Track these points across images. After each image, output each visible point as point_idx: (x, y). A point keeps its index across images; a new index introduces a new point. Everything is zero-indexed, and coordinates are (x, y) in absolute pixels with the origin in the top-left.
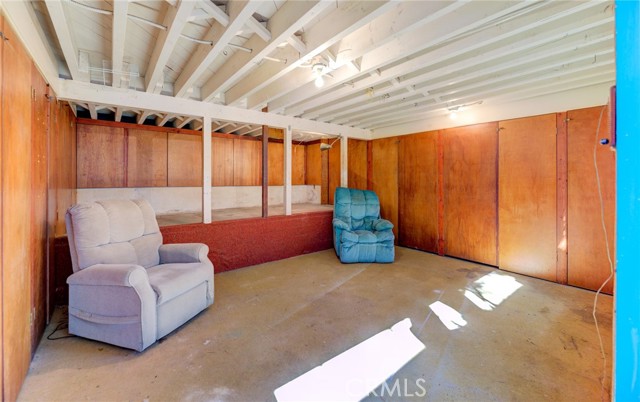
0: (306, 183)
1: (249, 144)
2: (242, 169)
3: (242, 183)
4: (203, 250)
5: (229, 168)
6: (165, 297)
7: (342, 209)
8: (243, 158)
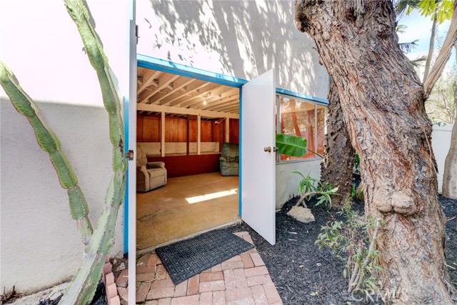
0: (212, 141)
1: (182, 121)
2: (178, 133)
3: (178, 141)
4: (163, 164)
5: (172, 133)
6: (152, 176)
7: (225, 153)
8: (179, 129)
